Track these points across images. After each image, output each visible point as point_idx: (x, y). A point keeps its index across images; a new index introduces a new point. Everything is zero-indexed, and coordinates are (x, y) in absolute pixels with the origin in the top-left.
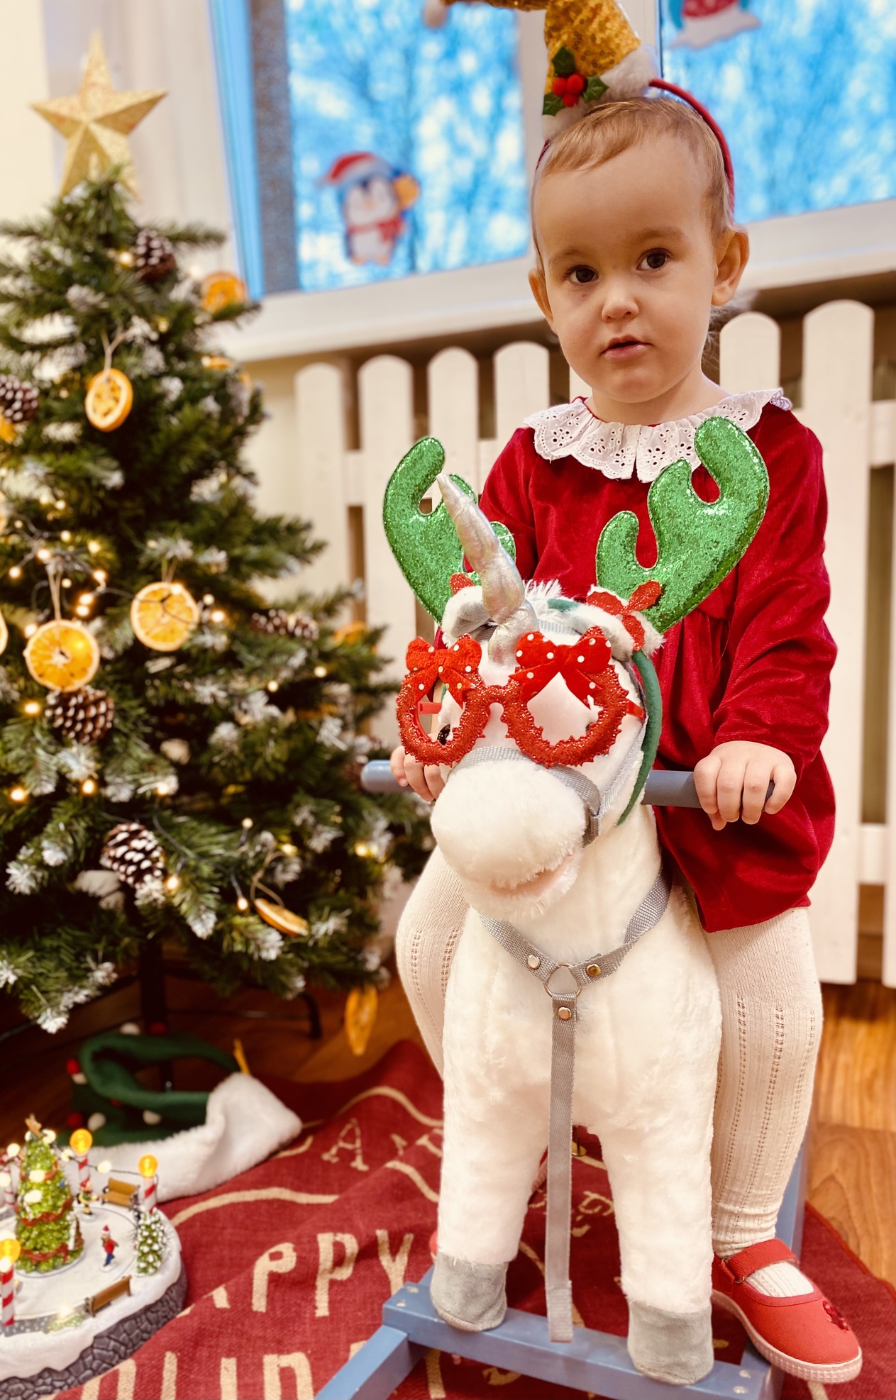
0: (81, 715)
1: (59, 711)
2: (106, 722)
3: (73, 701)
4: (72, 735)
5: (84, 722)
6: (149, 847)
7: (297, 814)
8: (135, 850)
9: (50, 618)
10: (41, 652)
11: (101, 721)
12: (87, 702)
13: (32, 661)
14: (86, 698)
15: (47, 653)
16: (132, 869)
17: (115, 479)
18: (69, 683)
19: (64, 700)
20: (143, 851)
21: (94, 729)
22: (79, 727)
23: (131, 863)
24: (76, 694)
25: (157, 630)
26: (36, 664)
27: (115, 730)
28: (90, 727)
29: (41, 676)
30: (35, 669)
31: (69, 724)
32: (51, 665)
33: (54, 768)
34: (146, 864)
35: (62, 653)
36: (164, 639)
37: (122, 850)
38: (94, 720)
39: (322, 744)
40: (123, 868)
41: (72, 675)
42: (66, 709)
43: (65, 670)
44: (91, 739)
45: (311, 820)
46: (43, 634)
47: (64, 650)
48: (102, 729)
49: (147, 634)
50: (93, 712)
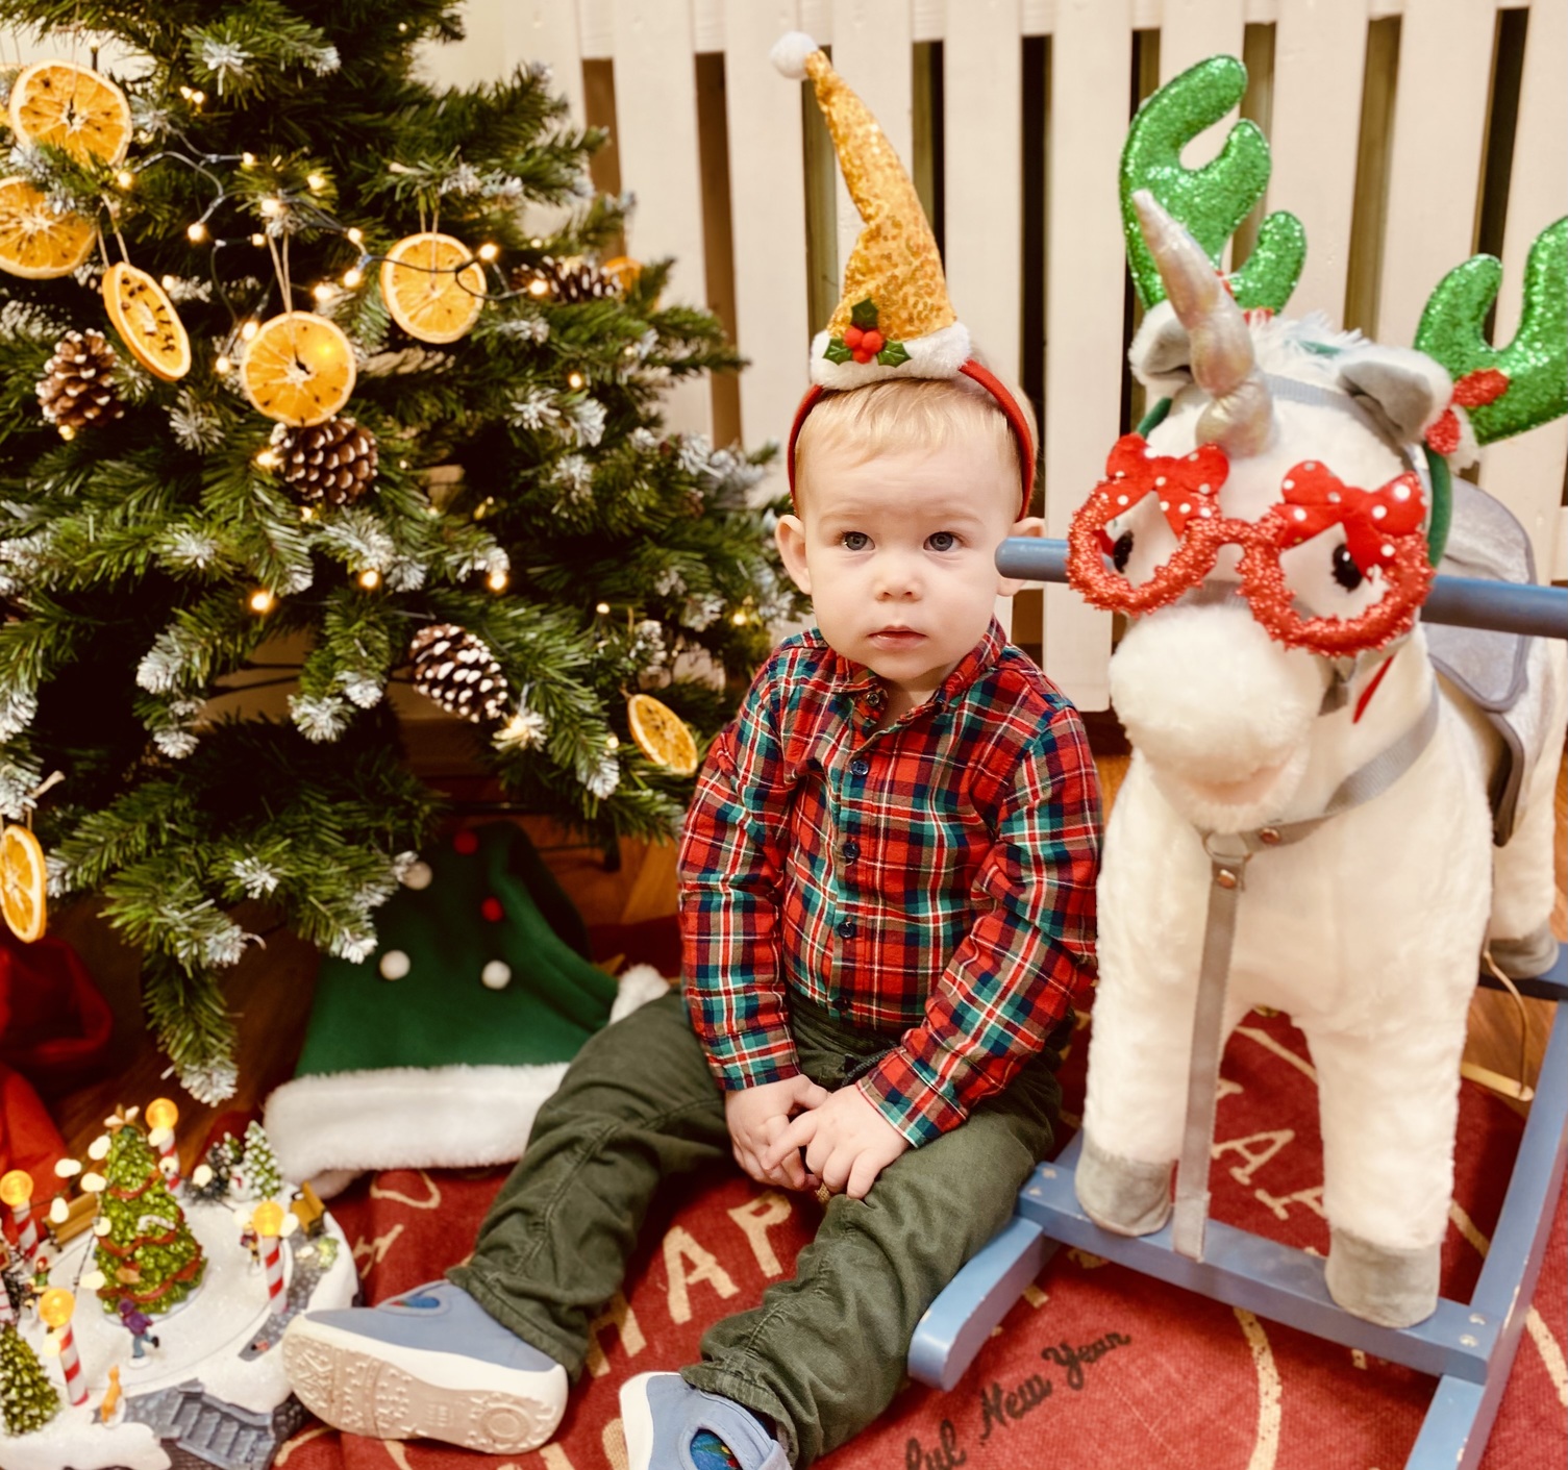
0: (335, 462)
1: (300, 458)
2: (371, 467)
3: (321, 441)
4: (320, 493)
5: (338, 471)
6: (483, 660)
7: (660, 579)
8: (463, 666)
9: (275, 309)
10: (266, 366)
11: (365, 465)
12: (340, 439)
13: (250, 383)
14: (336, 432)
15: (278, 367)
16: (466, 694)
17: (331, 59)
18: (312, 412)
19: (303, 437)
20: (475, 666)
21: (355, 480)
22: (332, 479)
23: (463, 685)
24: (319, 429)
25: (429, 310)
26: (260, 385)
27: (382, 479)
28: (349, 478)
29: (266, 404)
30: (255, 393)
31: (314, 477)
32: (284, 386)
33: (305, 550)
34: (486, 685)
35: (302, 366)
36: (440, 327)
37: (444, 670)
38: (353, 467)
39: (685, 471)
40: (450, 695)
41: (317, 399)
42: (311, 453)
43: (306, 392)
44: (349, 496)
45: (681, 587)
46: (267, 336)
47: (303, 360)
48: (364, 481)
49: (412, 318)
50: (352, 455)
